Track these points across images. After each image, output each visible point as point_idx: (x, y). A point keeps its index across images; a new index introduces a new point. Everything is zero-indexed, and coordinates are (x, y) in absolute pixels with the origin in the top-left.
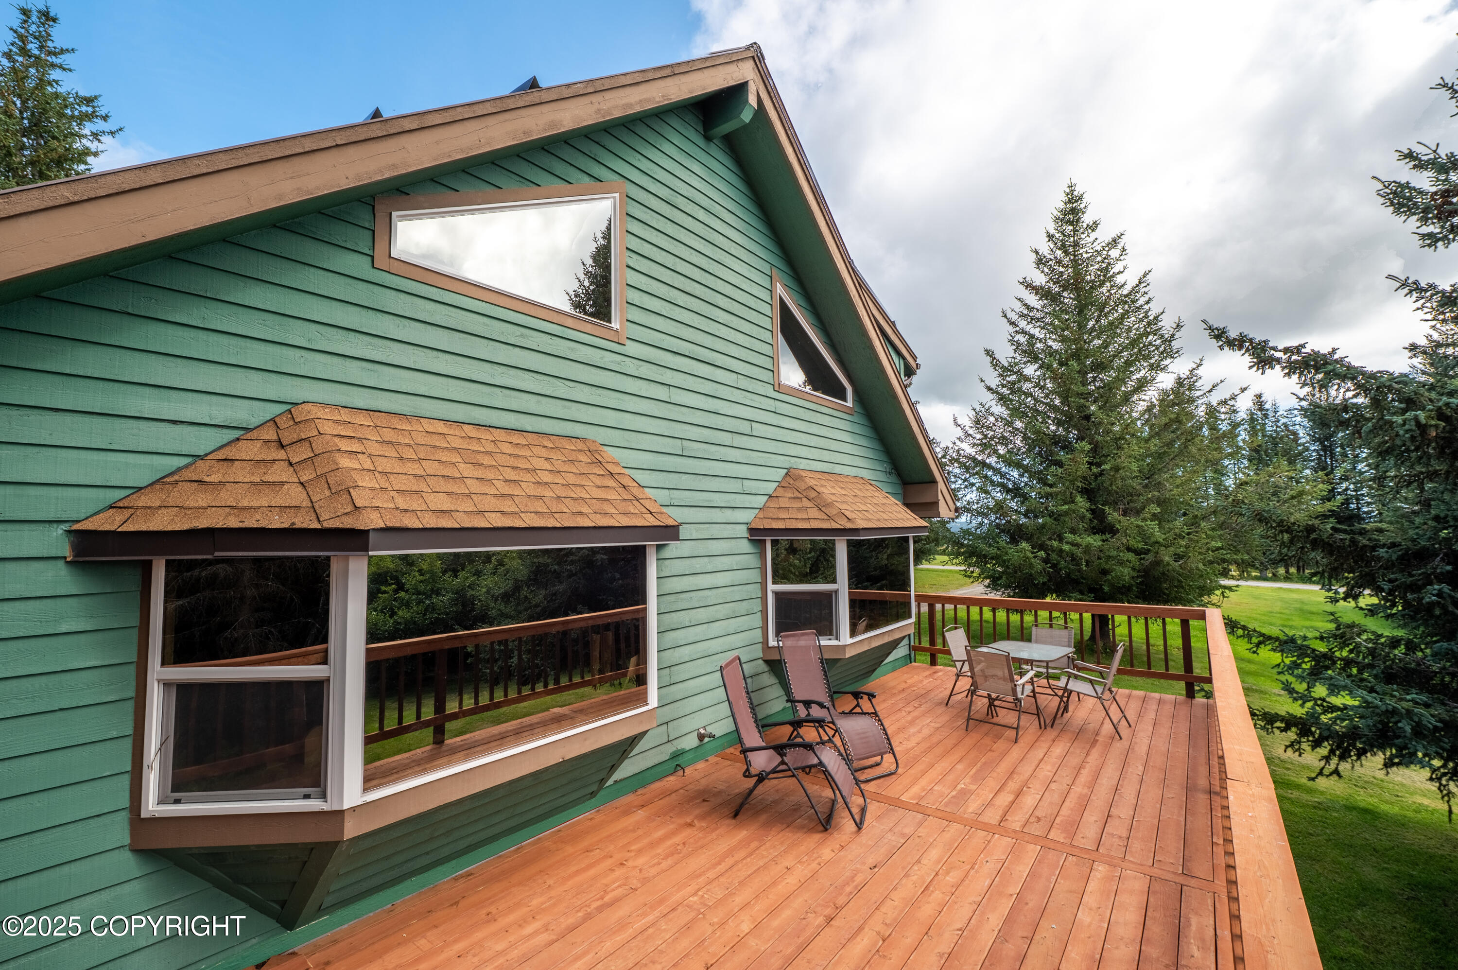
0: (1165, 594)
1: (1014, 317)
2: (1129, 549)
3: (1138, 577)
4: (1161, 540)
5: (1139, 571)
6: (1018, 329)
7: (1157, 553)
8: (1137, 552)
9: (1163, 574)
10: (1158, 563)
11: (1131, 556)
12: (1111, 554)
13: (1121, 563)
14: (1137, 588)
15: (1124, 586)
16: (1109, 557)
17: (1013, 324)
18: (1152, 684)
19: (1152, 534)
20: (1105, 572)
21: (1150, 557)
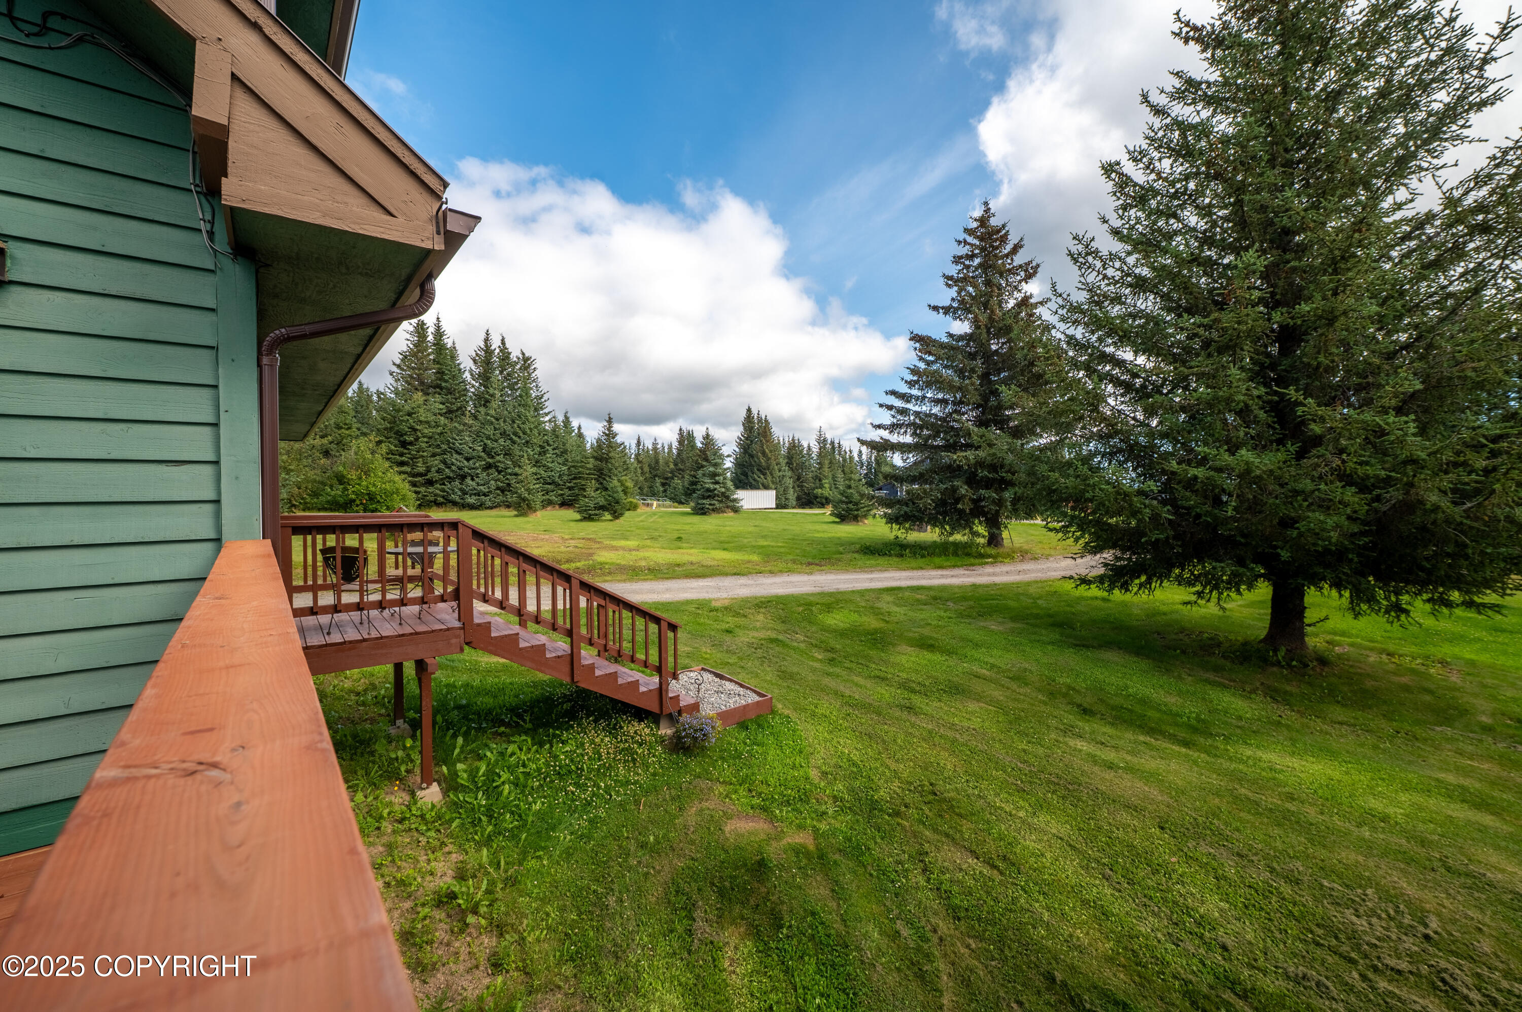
0: (1422, 569)
1: (1161, 100)
2: (1347, 479)
3: (1363, 534)
4: (1423, 455)
5: (1365, 523)
6: (1168, 121)
7: (1411, 485)
8: (1363, 486)
9: (1423, 528)
10: (1410, 506)
11: (1350, 495)
12: (1300, 486)
13: (1326, 505)
14: (1359, 555)
15: (1327, 551)
16: (1296, 492)
17: (1158, 111)
18: (1375, 747)
19: (1401, 441)
20: (1287, 523)
21: (1394, 495)
